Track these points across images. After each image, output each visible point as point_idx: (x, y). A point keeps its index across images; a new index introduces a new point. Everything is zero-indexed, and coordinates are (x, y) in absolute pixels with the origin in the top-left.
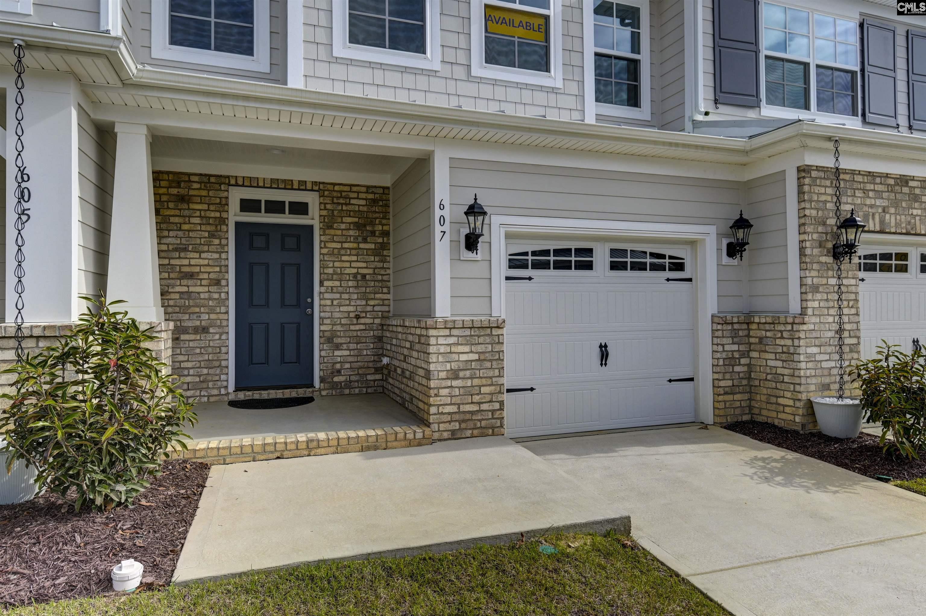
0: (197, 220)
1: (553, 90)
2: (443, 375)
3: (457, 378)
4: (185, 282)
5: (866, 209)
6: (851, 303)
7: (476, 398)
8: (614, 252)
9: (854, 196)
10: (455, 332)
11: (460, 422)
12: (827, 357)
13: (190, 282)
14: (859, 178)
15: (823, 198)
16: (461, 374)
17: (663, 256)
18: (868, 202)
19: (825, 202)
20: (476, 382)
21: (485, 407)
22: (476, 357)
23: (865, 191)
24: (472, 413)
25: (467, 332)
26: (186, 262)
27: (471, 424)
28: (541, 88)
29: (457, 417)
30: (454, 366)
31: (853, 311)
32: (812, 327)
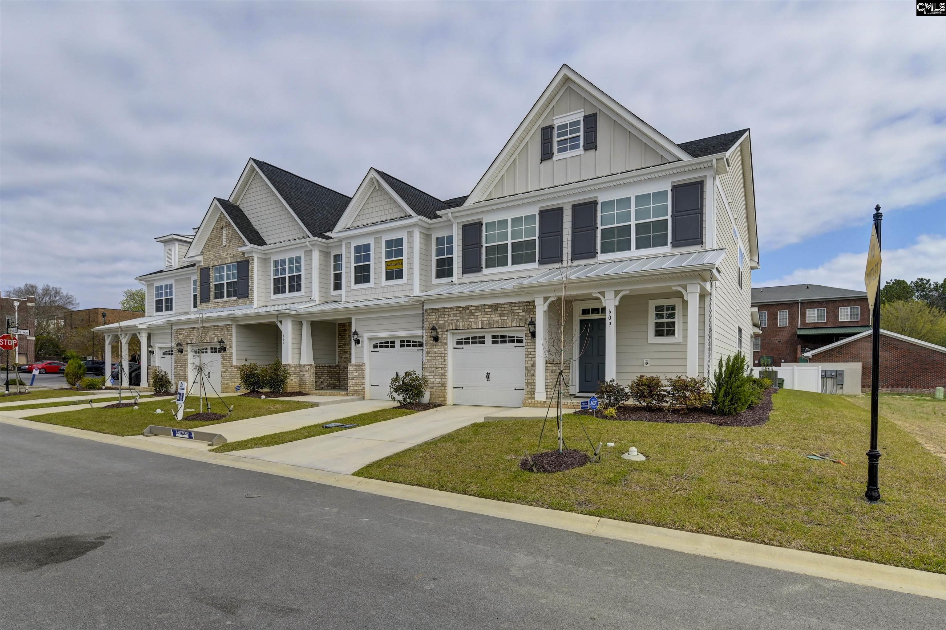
0: (347, 336)
1: (405, 285)
2: (351, 379)
3: (353, 380)
4: (345, 354)
5: (449, 321)
6: (442, 358)
7: (358, 385)
8: (401, 342)
9: (444, 317)
10: (353, 367)
11: (354, 392)
12: (432, 377)
13: (346, 354)
14: (447, 310)
15: (432, 320)
16: (355, 379)
17: (416, 342)
18: (450, 318)
19: (433, 321)
20: (358, 381)
21: (359, 388)
22: (357, 374)
23: (449, 315)
24: (357, 389)
25: (356, 367)
26: (345, 348)
27: (356, 393)
28: (401, 285)
29: (353, 390)
30: (353, 376)
31: (443, 360)
32: (427, 366)
